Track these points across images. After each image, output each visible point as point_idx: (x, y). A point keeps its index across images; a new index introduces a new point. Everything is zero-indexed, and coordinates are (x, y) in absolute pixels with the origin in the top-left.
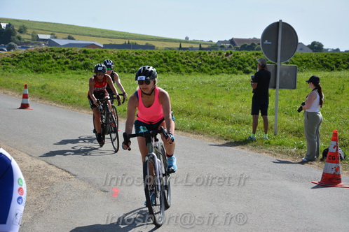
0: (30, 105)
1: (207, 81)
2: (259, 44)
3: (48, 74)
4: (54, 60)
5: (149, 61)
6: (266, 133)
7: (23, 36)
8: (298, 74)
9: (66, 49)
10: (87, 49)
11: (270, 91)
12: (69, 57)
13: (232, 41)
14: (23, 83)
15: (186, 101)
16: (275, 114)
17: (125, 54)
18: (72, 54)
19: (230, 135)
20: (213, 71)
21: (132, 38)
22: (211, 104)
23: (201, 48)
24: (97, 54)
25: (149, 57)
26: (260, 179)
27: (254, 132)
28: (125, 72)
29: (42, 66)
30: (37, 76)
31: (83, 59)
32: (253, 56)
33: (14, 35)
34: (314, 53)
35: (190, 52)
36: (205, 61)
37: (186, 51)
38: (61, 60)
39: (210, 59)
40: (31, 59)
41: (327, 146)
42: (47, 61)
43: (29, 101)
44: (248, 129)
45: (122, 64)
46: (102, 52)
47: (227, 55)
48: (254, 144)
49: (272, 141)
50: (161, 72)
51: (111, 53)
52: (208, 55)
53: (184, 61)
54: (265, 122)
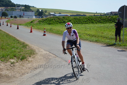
0: (46, 35)
1: (102, 26)
3: (52, 25)
4: (54, 21)
6: (120, 42)
7: (46, 13)
9: (58, 17)
10: (64, 17)
12: (59, 19)
13: (111, 13)
14: (44, 28)
15: (95, 32)
17: (76, 18)
19: (108, 43)
20: (104, 22)
21: (79, 13)
22: (102, 33)
23: (101, 15)
24: (67, 18)
25: (84, 19)
27: (116, 42)
28: (76, 23)
29: (51, 22)
30: (49, 25)
31: (63, 20)
33: (43, 13)
36: (102, 19)
37: (96, 16)
38: (56, 20)
39: (103, 19)
40: (47, 20)
43: (46, 33)
44: (114, 41)
45: (75, 21)
46: (69, 17)
47: (109, 17)
48: (116, 45)
49: (122, 45)
50: (87, 23)
51: (72, 17)
52: (103, 17)
53: (95, 19)
54: (120, 38)
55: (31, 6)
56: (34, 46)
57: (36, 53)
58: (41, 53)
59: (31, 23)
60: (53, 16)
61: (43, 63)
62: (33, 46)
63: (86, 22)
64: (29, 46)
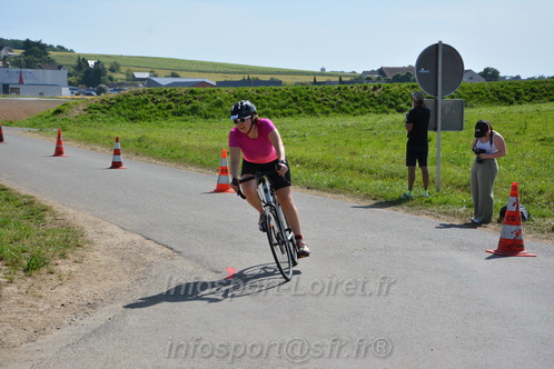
0: (123, 164)
1: (349, 124)
2: (414, 73)
3: (146, 123)
4: (153, 105)
5: (274, 100)
6: (426, 189)
7: (115, 76)
8: (466, 111)
9: (168, 90)
10: (195, 89)
11: (430, 133)
12: (172, 100)
13: (381, 71)
14: (115, 135)
15: (323, 151)
17: (243, 93)
18: (176, 96)
19: (380, 193)
20: (357, 111)
21: (253, 73)
22: (354, 153)
23: (341, 82)
24: (207, 94)
25: (274, 96)
27: (410, 189)
29: (139, 112)
30: (133, 125)
31: (190, 102)
32: (408, 90)
33: (105, 75)
34: (487, 83)
35: (327, 87)
36: (347, 99)
37: (321, 86)
38: (162, 104)
39: (353, 96)
40: (125, 104)
41: (506, 203)
42: (145, 106)
43: (122, 158)
44: (402, 184)
46: (214, 91)
47: (375, 89)
48: (411, 203)
49: (434, 199)
50: (290, 114)
51: (225, 92)
52: (350, 90)
53: (319, 99)
54: (425, 174)
55: (51, 47)
56: (75, 212)
57: (88, 242)
58: (110, 240)
59: (55, 117)
60: (147, 86)
61: (122, 283)
62: (71, 211)
63: (285, 110)
64: (53, 213)
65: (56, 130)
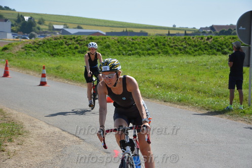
0: (47, 83)
1: (191, 61)
2: (235, 29)
3: (61, 57)
4: (66, 46)
5: (143, 45)
6: (241, 104)
7: (42, 27)
9: (76, 37)
10: (93, 36)
11: (245, 68)
12: (79, 43)
13: (212, 28)
14: (42, 65)
15: (174, 78)
16: (249, 88)
17: (124, 40)
18: (81, 41)
19: (211, 106)
20: (197, 53)
21: (129, 27)
22: (194, 80)
23: (186, 34)
25: (143, 42)
26: (237, 143)
27: (231, 103)
28: (123, 54)
29: (57, 51)
30: (53, 59)
32: (230, 40)
33: (35, 26)
35: (177, 37)
36: (190, 45)
37: (173, 37)
38: (72, 46)
39: (194, 43)
40: (48, 45)
42: (61, 47)
43: (46, 79)
44: (225, 100)
45: (121, 48)
46: (105, 38)
47: (208, 39)
48: (231, 113)
49: (247, 111)
50: (153, 54)
51: (112, 39)
52: (192, 40)
53: (172, 45)
54: (241, 95)
56: (17, 113)
57: (26, 132)
58: (39, 131)
59: (3, 52)
60: (62, 34)
61: (48, 158)
62: (15, 112)
63: (150, 52)
64: (3, 114)
65: (4, 60)
